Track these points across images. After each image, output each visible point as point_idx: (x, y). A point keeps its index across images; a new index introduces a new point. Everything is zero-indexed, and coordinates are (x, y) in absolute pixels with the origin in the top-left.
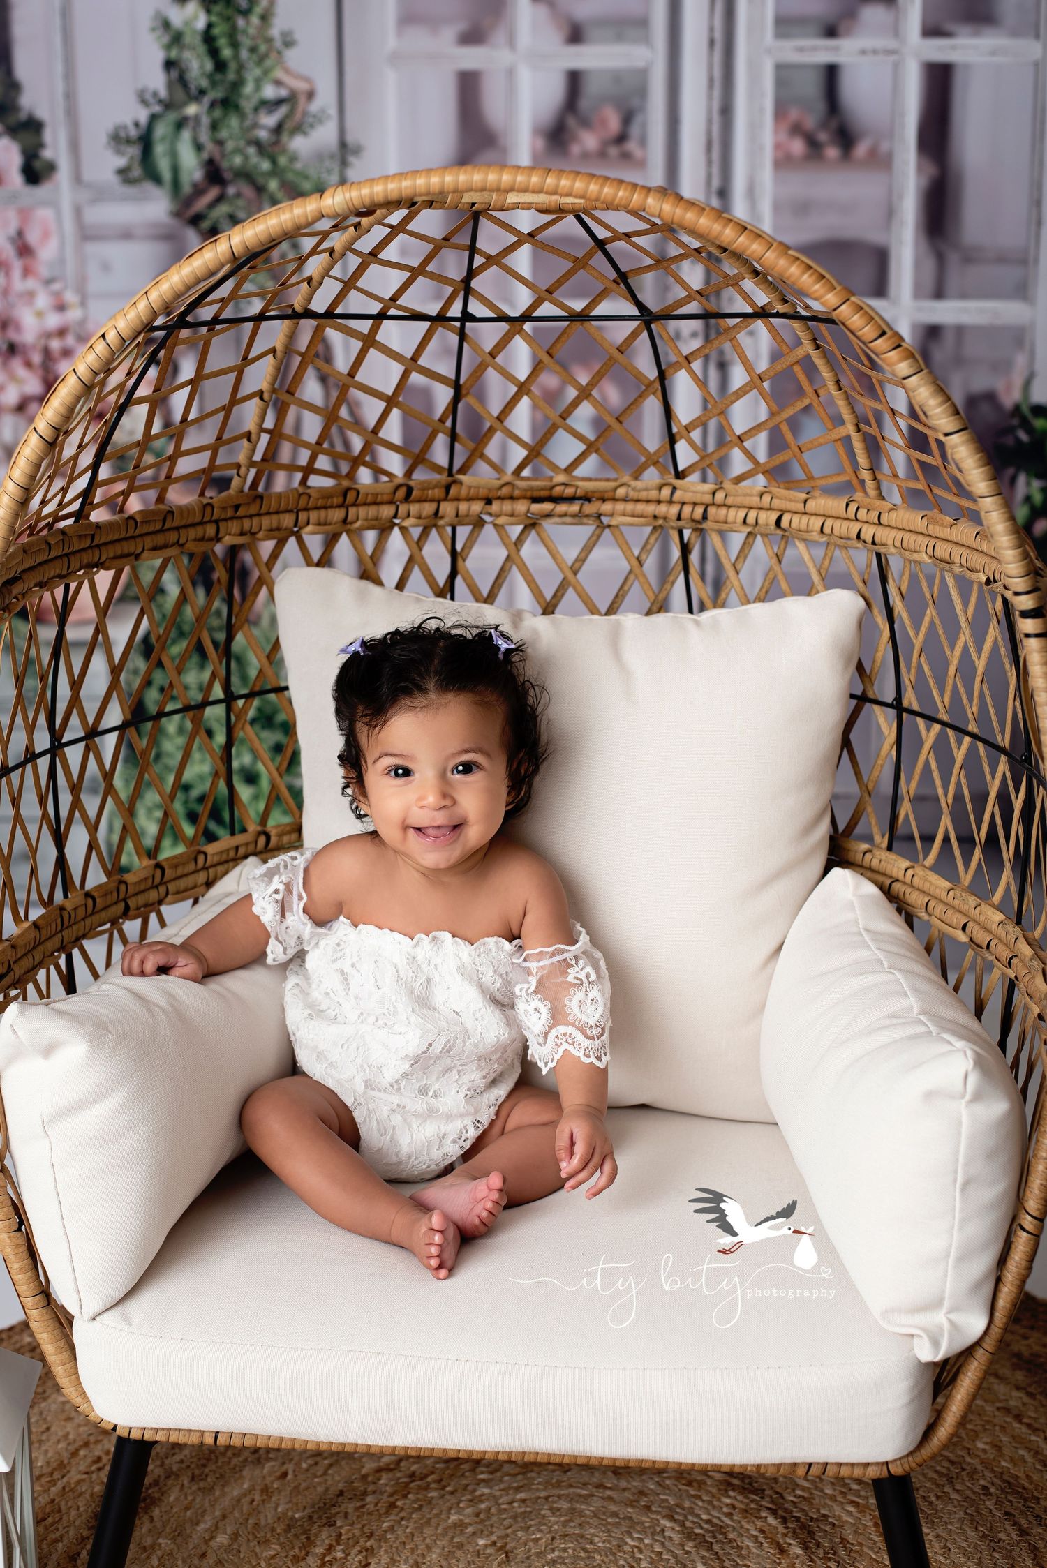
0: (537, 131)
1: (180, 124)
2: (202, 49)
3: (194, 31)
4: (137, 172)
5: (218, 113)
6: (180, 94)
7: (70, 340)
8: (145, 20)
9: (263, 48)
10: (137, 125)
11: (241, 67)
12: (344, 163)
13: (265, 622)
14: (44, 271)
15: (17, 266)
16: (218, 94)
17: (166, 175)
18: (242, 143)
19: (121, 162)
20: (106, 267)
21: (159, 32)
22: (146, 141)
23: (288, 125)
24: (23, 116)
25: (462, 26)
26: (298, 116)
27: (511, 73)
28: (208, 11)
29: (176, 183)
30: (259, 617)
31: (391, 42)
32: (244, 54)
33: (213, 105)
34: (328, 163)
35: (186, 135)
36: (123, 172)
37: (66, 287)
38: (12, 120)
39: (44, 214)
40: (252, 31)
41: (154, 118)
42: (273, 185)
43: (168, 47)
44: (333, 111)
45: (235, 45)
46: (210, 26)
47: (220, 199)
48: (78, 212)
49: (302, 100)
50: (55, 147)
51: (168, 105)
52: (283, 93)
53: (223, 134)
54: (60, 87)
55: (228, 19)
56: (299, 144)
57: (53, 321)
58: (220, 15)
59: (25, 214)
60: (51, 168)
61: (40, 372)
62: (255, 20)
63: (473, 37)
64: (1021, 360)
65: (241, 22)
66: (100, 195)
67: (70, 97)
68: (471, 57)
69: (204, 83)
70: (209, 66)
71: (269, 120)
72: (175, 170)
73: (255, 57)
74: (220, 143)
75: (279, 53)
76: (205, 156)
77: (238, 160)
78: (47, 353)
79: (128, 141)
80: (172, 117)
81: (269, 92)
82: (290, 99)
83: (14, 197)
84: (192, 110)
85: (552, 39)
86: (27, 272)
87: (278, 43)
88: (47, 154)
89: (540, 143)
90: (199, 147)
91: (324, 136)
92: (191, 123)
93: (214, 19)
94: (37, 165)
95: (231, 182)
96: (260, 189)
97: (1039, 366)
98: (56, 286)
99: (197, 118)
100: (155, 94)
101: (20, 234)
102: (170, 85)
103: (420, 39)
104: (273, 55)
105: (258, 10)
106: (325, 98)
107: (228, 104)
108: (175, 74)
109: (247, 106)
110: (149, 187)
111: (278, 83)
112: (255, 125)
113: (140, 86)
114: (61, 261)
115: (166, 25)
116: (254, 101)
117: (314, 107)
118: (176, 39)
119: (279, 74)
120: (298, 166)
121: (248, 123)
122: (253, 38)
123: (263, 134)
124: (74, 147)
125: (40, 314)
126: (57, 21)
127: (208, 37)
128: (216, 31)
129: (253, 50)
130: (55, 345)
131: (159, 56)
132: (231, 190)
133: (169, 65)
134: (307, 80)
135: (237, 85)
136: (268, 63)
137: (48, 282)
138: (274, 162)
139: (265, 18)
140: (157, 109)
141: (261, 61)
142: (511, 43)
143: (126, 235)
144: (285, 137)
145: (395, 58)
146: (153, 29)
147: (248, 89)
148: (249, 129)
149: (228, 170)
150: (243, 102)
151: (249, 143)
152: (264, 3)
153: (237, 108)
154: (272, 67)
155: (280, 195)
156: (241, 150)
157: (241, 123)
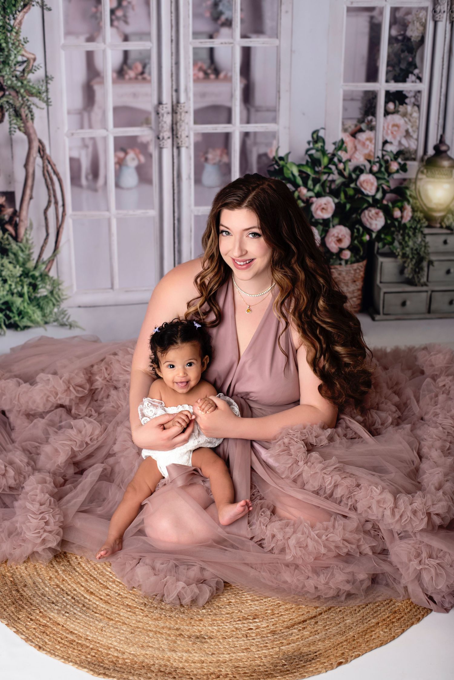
0: (113, 71)
5: (1, 66)
9: (17, 44)
11: (9, 50)
12: (47, 83)
13: (24, 241)
16: (1, 59)
18: (10, 76)
23: (27, 70)
25: (87, 35)
26: (31, 67)
27: (104, 51)
30: (22, 240)
31: (62, 41)
32: (10, 45)
34: (41, 83)
40: (13, 38)
42: (22, 91)
44: (43, 65)
45: (7, 42)
47: (3, 96)
49: (32, 61)
52: (25, 59)
53: (4, 73)
55: (4, 33)
56: (31, 76)
58: (1, 32)
62: (14, 34)
63: (91, 39)
64: (275, 142)
65: (9, 34)
68: (90, 46)
71: (20, 68)
73: (14, 47)
74: (3, 76)
75: (23, 45)
77: (9, 82)
81: (20, 59)
82: (27, 61)
85: (118, 40)
87: (22, 42)
89: (115, 75)
91: (40, 73)
95: (7, 90)
96: (17, 92)
97: (280, 145)
103: (72, 40)
104: (21, 45)
105: (15, 30)
106: (40, 60)
107: (5, 63)
109: (12, 63)
111: (23, 55)
112: (15, 70)
116: (14, 62)
117: (36, 64)
119: (23, 52)
120: (31, 84)
121: (12, 70)
122: (13, 40)
123: (18, 73)
129: (13, 44)
132: (7, 93)
134: (33, 54)
135: (8, 56)
136: (19, 48)
138: (22, 83)
139: (17, 33)
141: (16, 48)
142: (104, 41)
144: (26, 75)
145: (64, 47)
147: (12, 58)
148: (13, 72)
149: (6, 86)
150: (10, 62)
151: (13, 77)
152: (17, 28)
153: (8, 64)
154: (20, 50)
155: (25, 94)
156: (10, 79)
157: (10, 69)
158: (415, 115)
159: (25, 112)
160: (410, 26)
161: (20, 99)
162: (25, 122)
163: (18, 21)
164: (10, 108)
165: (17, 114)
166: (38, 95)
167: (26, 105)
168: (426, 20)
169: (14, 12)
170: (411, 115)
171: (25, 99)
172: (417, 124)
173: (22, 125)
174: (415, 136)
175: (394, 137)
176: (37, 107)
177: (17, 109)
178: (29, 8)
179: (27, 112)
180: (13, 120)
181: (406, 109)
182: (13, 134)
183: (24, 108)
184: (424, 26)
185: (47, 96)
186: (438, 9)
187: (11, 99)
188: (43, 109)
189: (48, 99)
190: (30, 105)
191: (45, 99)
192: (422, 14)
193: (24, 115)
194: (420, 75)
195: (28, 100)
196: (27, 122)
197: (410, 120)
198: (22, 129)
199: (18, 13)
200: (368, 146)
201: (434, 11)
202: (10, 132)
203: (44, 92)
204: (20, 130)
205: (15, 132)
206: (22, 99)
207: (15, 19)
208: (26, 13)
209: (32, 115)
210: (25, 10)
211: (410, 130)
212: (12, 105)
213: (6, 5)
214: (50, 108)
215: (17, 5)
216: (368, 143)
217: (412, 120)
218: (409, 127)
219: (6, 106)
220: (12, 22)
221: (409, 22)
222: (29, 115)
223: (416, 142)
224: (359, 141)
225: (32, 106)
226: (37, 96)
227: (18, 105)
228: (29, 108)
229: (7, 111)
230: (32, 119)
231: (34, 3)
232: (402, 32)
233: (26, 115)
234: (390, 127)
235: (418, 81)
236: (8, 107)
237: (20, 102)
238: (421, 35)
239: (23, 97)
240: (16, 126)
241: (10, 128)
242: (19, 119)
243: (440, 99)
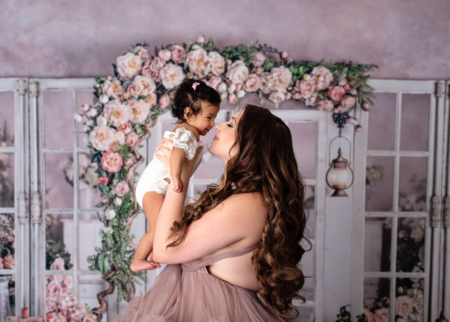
1: (105, 256)
2: (112, 238)
3: (110, 234)
4: (94, 267)
5: (115, 254)
6: (106, 249)
7: (74, 309)
8: (98, 231)
9: (127, 238)
10: (94, 256)
11: (121, 243)
14: (68, 291)
15: (62, 289)
16: (115, 249)
17: (101, 268)
18: (121, 261)
19: (90, 265)
20: (85, 291)
21: (101, 233)
22: (96, 260)
24: (65, 253)
28: (114, 229)
29: (104, 270)
32: (122, 239)
33: (114, 252)
35: (107, 259)
36: (90, 267)
37: (74, 295)
38: (62, 254)
39: (69, 277)
40: (124, 234)
41: (99, 254)
42: (128, 271)
43: (103, 237)
45: (120, 237)
46: (114, 233)
47: (115, 274)
48: (78, 277)
50: (73, 260)
51: (102, 251)
52: (132, 249)
53: (116, 259)
54: (75, 246)
55: (118, 231)
57: (70, 304)
58: (116, 230)
59: (64, 277)
60: (72, 266)
61: (66, 316)
62: (125, 232)
64: (312, 315)
65: (122, 232)
66: (84, 273)
67: (78, 248)
69: (112, 246)
70: (113, 242)
71: (128, 256)
72: (104, 267)
73: (125, 240)
74: (115, 261)
75: (131, 240)
76: (111, 264)
77: (119, 265)
78: (68, 311)
79: (92, 260)
80: (103, 254)
81: (128, 249)
82: (133, 251)
83: (62, 272)
84: (108, 253)
86: (64, 291)
87: (131, 238)
88: (71, 262)
90: (110, 262)
92: (108, 256)
93: (115, 231)
94: (68, 265)
95: (118, 270)
96: (125, 272)
97: (316, 316)
98: (72, 295)
99: (110, 255)
100: (99, 248)
101: (63, 282)
102: (103, 247)
104: (129, 240)
105: (126, 229)
107: (118, 251)
108: (104, 244)
109: (122, 252)
110: (97, 271)
111: (130, 247)
112: (124, 257)
113: (96, 247)
114: (73, 289)
115: (103, 232)
116: (124, 251)
118: (105, 235)
119: (131, 245)
121: (122, 256)
122: (124, 236)
123: (126, 259)
124: (78, 261)
125: (67, 302)
126: (75, 231)
127: (113, 235)
128: (115, 234)
129: (124, 239)
130: (70, 310)
131: (101, 239)
132: (118, 272)
133: (103, 241)
135: (120, 247)
136: (128, 242)
137: (69, 294)
138: (129, 266)
139: (127, 231)
140: (100, 252)
141: (126, 241)
143: (90, 283)
146: (100, 233)
147: (123, 248)
148: (122, 258)
149: (117, 267)
150: (121, 251)
151: (122, 261)
152: (128, 228)
153: (120, 252)
154: (129, 243)
155: (130, 274)
156: (120, 263)
157: (121, 256)
158: (420, 296)
159: (129, 286)
160: (413, 231)
161: (126, 277)
162: (129, 294)
163: (128, 223)
164: (119, 283)
165: (124, 288)
166: (140, 275)
167: (131, 282)
168: (425, 226)
169: (126, 217)
170: (417, 296)
171: (130, 277)
172: (422, 303)
173: (127, 296)
174: (421, 312)
175: (405, 313)
176: (138, 283)
177: (124, 284)
178: (137, 215)
179: (131, 286)
180: (120, 292)
181: (413, 292)
182: (120, 302)
183: (129, 284)
184: (424, 231)
185: (146, 275)
186: (434, 218)
187: (119, 277)
188: (142, 285)
189: (146, 278)
190: (133, 282)
191: (144, 278)
192: (422, 222)
193: (128, 288)
194: (423, 267)
195: (132, 278)
196: (130, 293)
197: (416, 300)
198: (127, 298)
199: (129, 217)
200: (384, 319)
201: (431, 220)
202: (118, 300)
203: (143, 273)
204: (125, 299)
205: (121, 300)
206: (128, 277)
207: (126, 221)
208: (134, 217)
209: (134, 289)
210: (134, 216)
211: (417, 308)
212: (120, 281)
213: (121, 212)
214: (147, 284)
215: (129, 212)
216: (384, 317)
217: (418, 300)
218: (415, 305)
219: (116, 282)
220: (124, 224)
221: (412, 228)
222: (132, 289)
223: (422, 317)
224: (377, 316)
225: (135, 283)
226: (138, 276)
227: (125, 281)
228: (132, 284)
229: (117, 285)
230: (134, 292)
231: (141, 211)
232: (407, 235)
233: (130, 289)
234: (401, 305)
235: (421, 271)
236: (117, 282)
237: (126, 279)
238: (421, 237)
239: (128, 276)
240: (122, 297)
241: (118, 298)
242: (124, 292)
243: (439, 285)
